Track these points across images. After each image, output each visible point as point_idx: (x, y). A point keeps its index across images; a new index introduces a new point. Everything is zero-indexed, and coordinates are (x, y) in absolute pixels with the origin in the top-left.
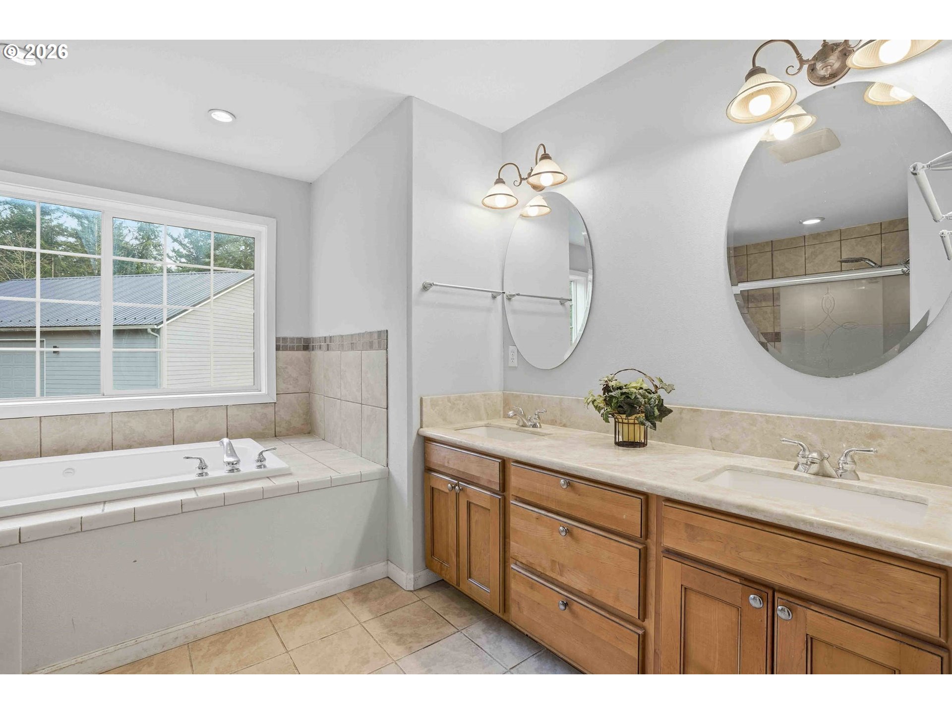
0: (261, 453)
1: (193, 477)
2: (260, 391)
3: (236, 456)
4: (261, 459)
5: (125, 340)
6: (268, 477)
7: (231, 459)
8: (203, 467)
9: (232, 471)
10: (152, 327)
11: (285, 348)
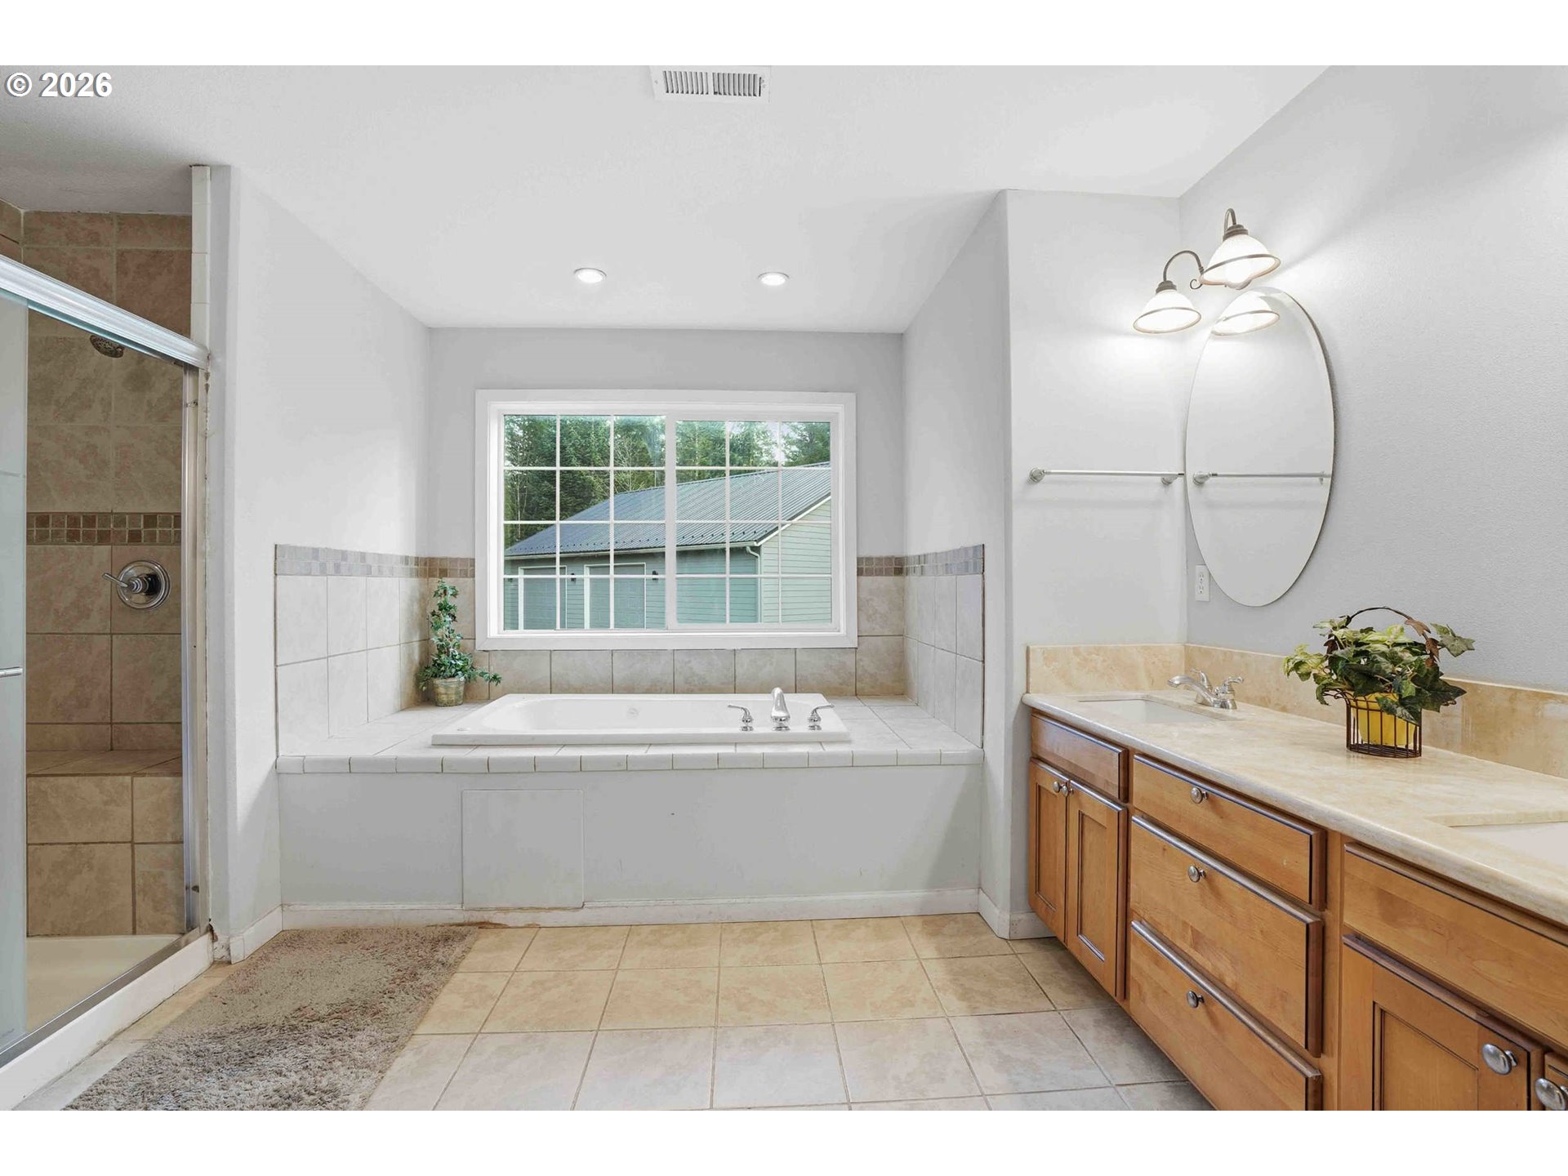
0: (815, 710)
1: (736, 729)
2: (839, 631)
3: (786, 711)
4: (814, 719)
5: (690, 563)
6: (820, 743)
7: (781, 714)
8: (747, 719)
9: (779, 728)
10: (751, 544)
11: (870, 573)
